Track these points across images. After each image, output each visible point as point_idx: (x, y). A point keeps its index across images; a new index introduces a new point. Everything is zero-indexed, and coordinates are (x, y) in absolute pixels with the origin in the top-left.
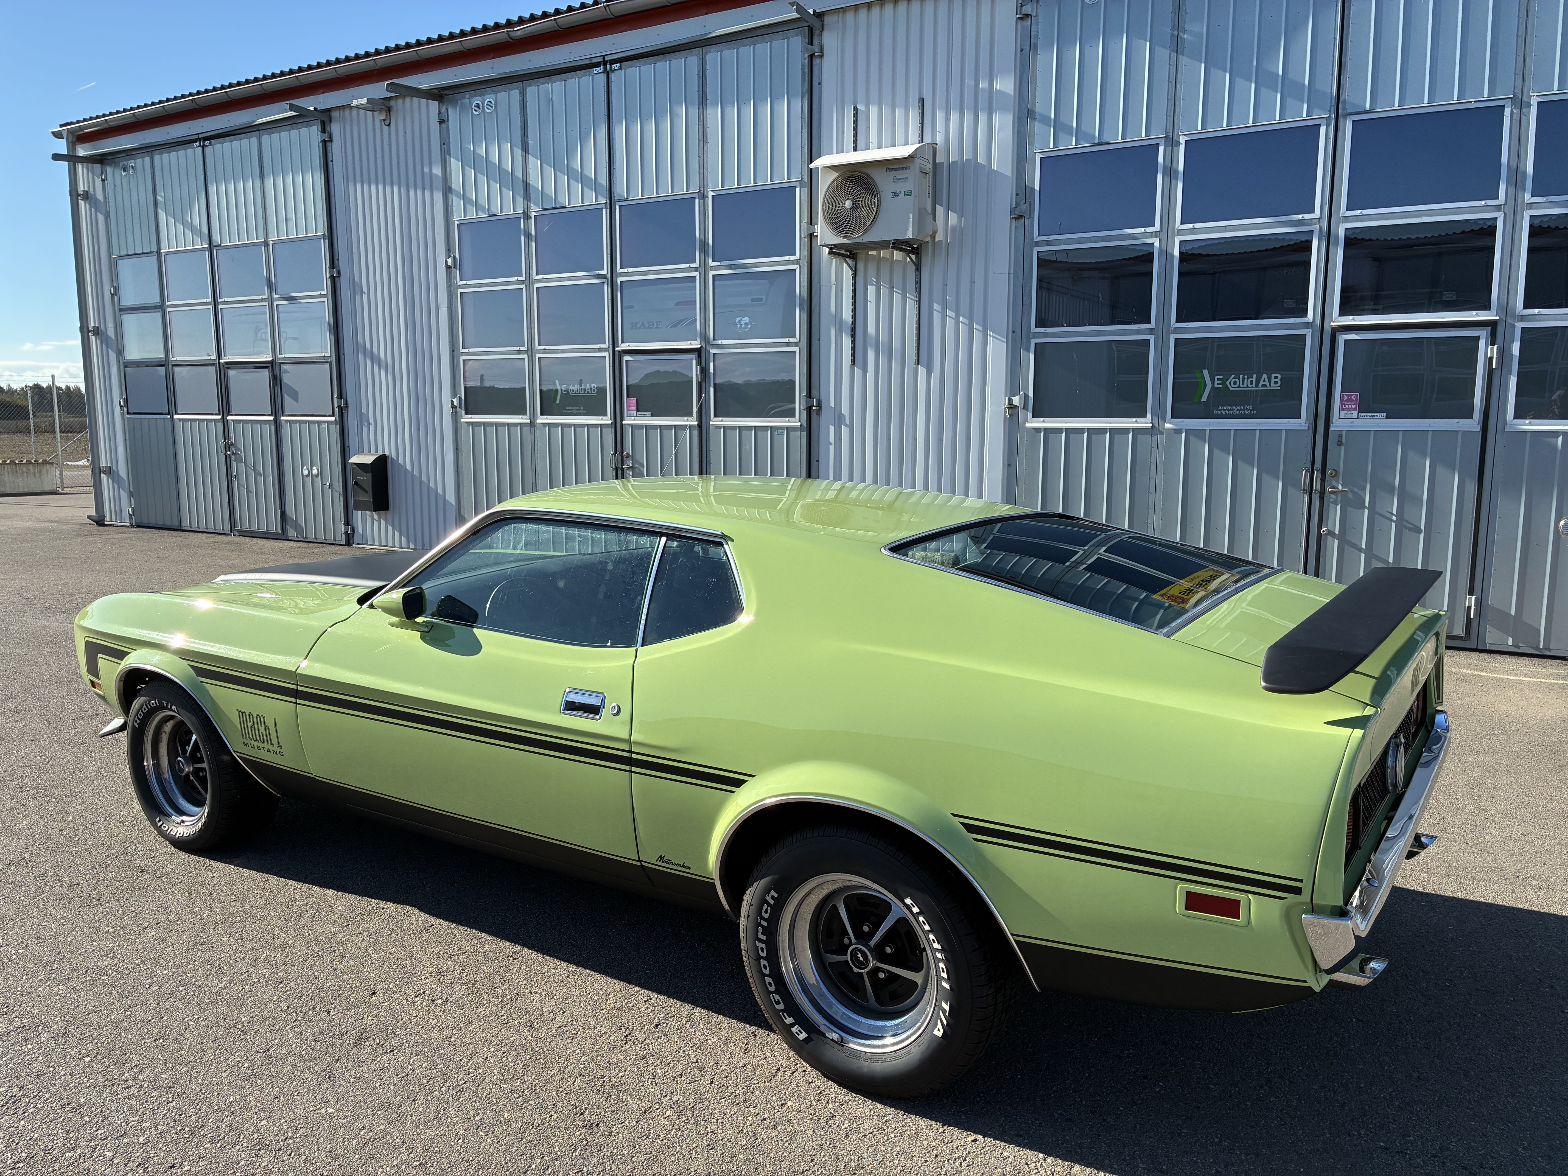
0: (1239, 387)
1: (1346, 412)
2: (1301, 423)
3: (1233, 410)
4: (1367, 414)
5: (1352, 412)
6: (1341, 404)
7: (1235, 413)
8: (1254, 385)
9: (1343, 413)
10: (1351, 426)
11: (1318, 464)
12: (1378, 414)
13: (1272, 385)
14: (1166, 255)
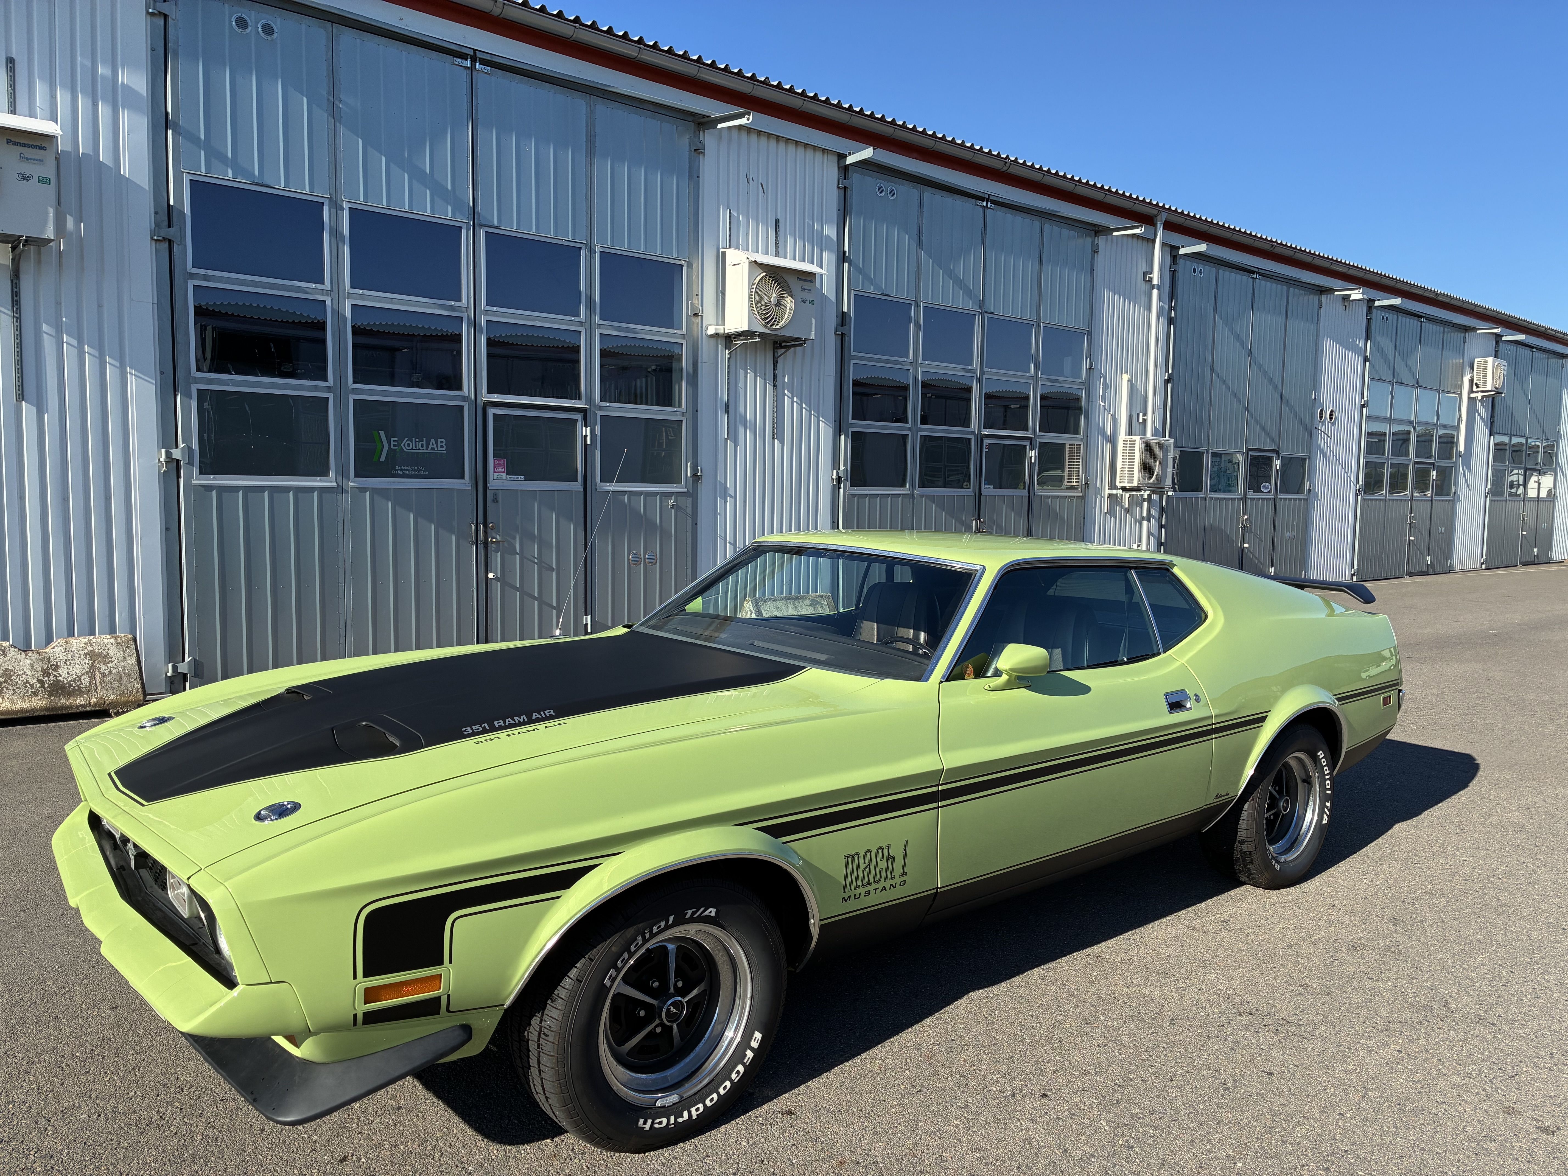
0: (412, 449)
1: (497, 474)
2: (466, 483)
3: (408, 470)
4: (512, 476)
5: (502, 474)
6: (494, 467)
7: (410, 473)
8: (424, 448)
9: (496, 475)
10: (503, 486)
11: (481, 519)
12: (519, 477)
13: (439, 449)
14: (339, 315)
